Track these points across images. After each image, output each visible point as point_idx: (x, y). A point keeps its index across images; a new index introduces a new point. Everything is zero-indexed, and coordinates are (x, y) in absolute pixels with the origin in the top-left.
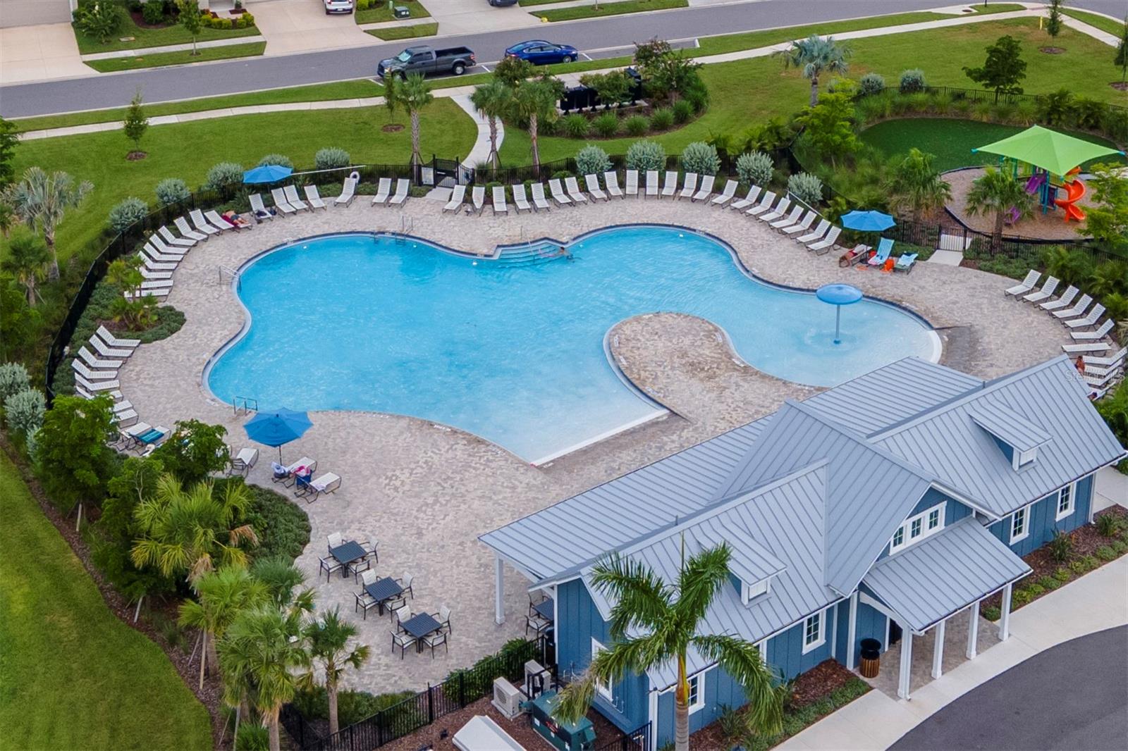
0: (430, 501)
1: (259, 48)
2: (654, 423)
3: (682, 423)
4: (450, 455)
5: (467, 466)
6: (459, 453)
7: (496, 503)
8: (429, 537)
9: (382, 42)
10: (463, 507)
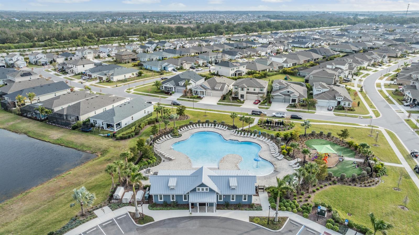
3: (218, 169)
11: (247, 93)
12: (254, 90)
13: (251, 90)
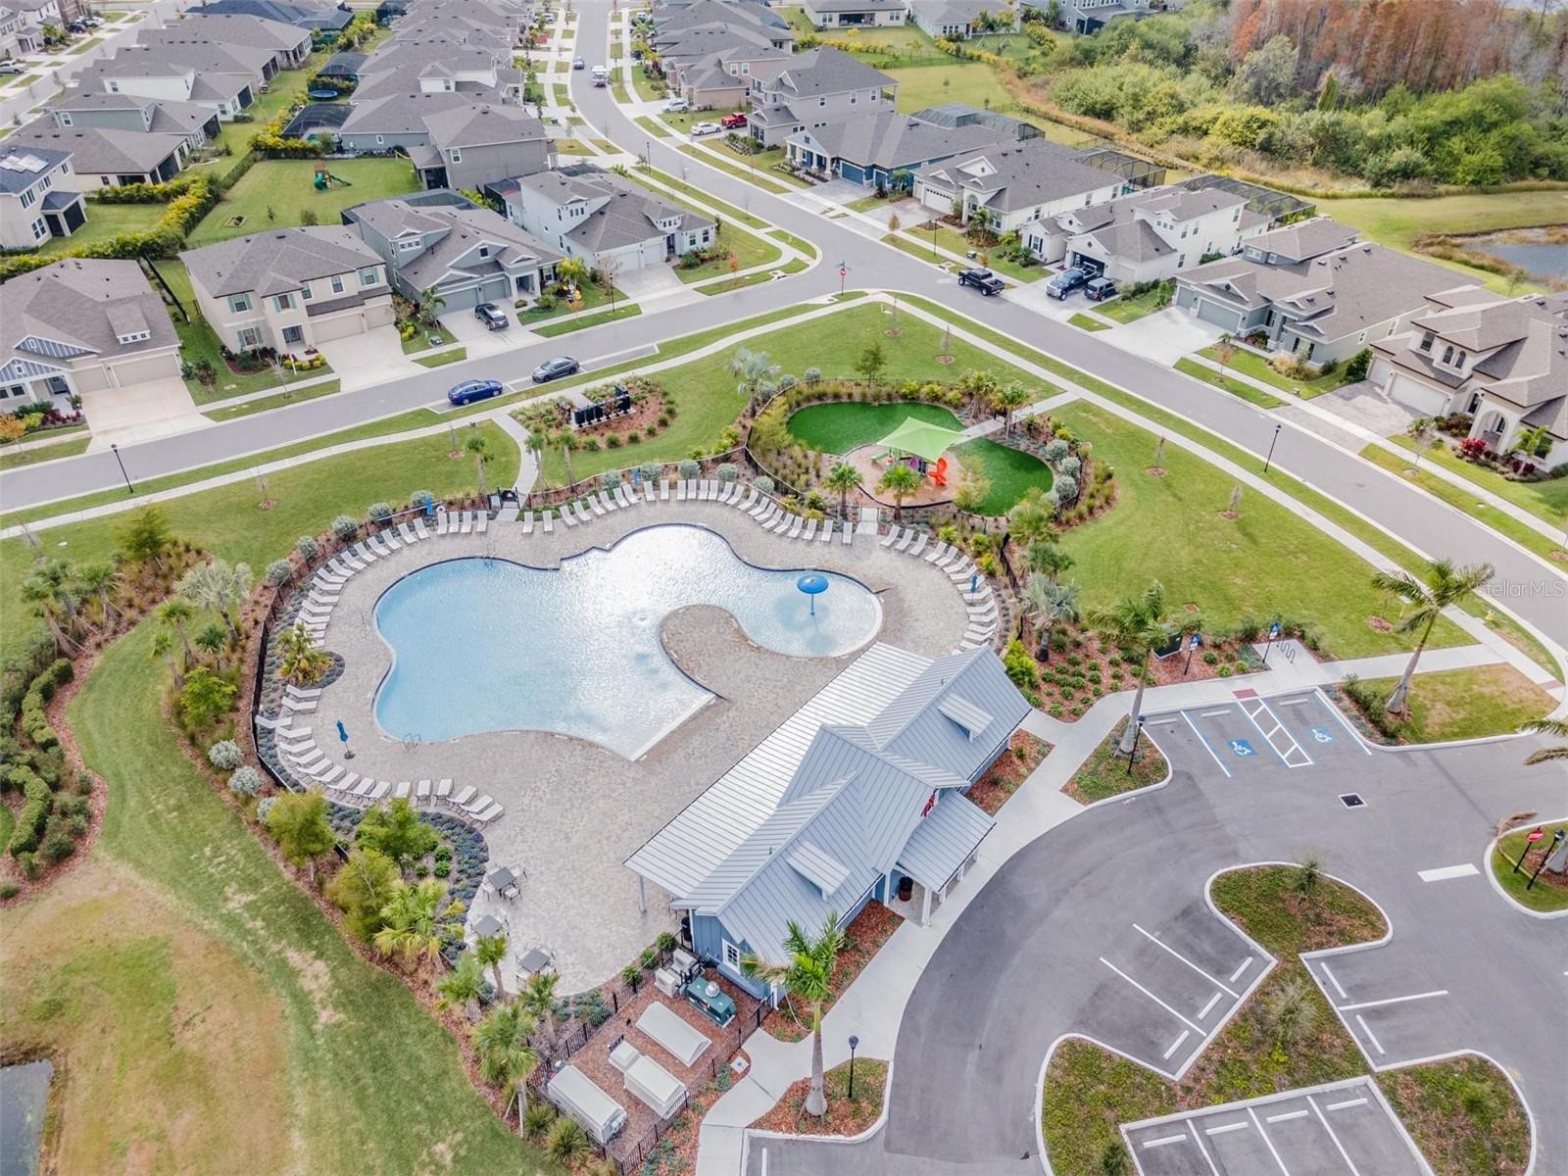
0: (568, 806)
1: (334, 386)
2: (707, 708)
3: (726, 704)
4: (573, 760)
5: (587, 770)
6: (579, 759)
7: (615, 800)
8: (575, 840)
9: (426, 370)
10: (593, 808)
11: (313, 311)
12: (338, 287)
13: (323, 291)
